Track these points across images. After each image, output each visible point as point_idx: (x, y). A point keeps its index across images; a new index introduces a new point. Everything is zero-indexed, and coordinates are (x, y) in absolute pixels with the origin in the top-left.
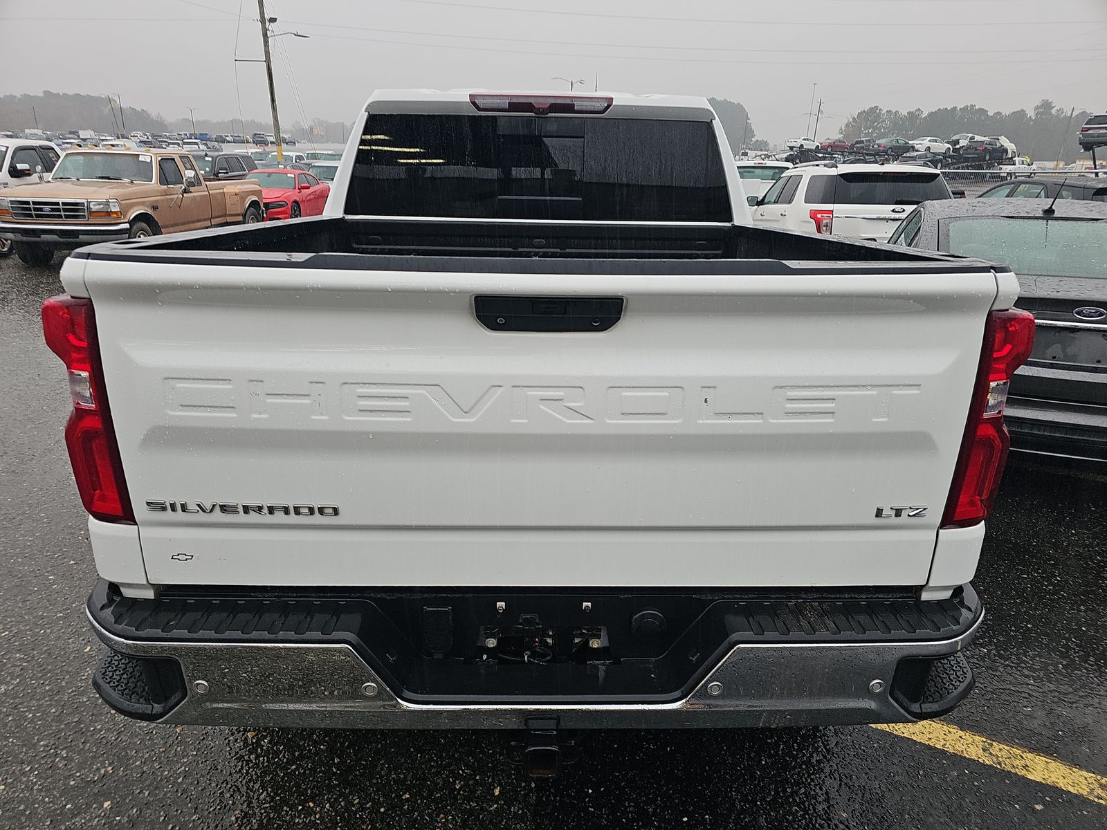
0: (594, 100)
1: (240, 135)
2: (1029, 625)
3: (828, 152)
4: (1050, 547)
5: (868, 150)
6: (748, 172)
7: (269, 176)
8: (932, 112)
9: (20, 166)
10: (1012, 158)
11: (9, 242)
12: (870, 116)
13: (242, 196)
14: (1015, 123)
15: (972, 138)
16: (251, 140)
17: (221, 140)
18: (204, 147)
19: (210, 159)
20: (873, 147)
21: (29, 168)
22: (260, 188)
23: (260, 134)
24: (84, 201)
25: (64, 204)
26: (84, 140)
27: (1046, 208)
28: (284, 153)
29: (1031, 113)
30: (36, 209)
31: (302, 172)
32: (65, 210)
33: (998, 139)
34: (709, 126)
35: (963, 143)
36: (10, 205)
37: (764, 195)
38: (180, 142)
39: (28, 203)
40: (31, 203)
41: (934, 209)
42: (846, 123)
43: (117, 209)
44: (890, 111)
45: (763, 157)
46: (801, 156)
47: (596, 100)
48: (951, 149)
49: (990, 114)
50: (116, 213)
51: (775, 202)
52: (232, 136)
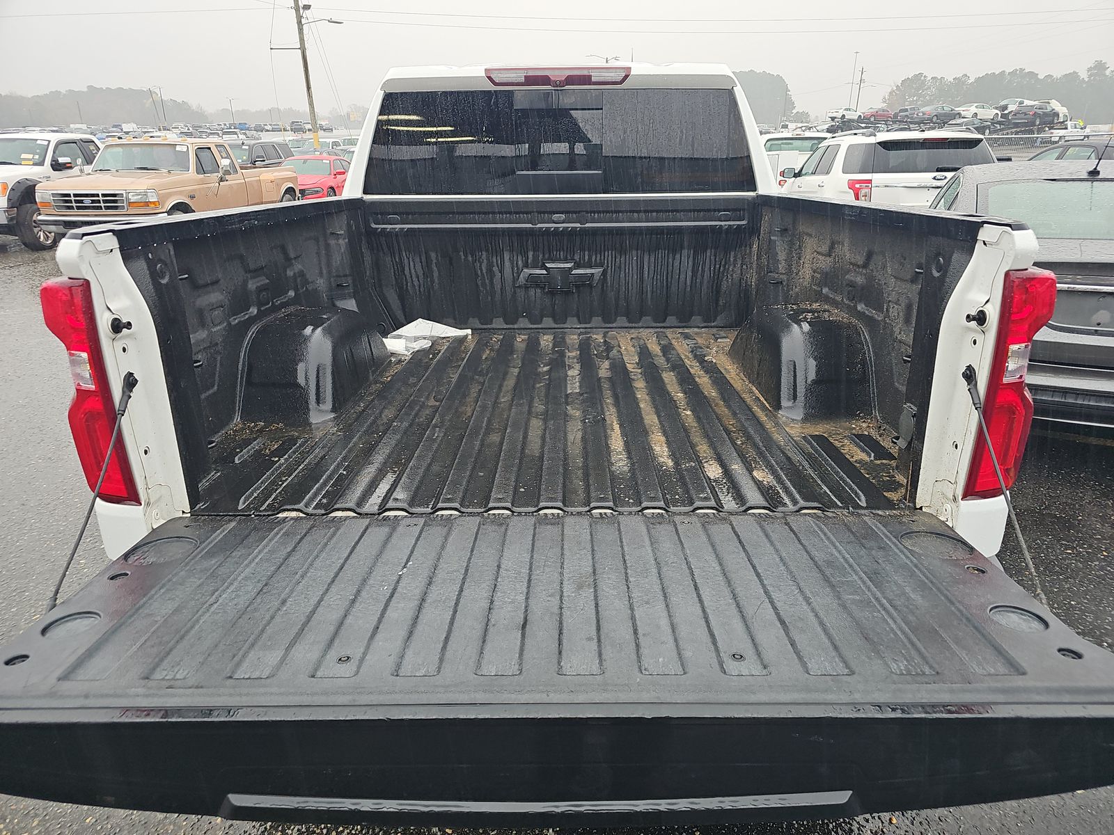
0: (611, 70)
1: (278, 123)
2: (1072, 603)
3: (870, 122)
4: (1096, 521)
5: (912, 118)
6: (786, 144)
7: (304, 163)
8: (979, 78)
9: (61, 160)
10: (1064, 122)
11: (53, 234)
12: (915, 83)
13: (276, 183)
14: (1067, 85)
15: (1021, 103)
16: (289, 128)
17: (260, 129)
18: (242, 137)
19: (247, 147)
20: (917, 115)
21: (70, 161)
22: (295, 175)
23: (298, 122)
24: (124, 192)
25: (104, 195)
26: (127, 133)
27: (1091, 169)
28: (320, 140)
29: (1084, 75)
30: (77, 202)
31: (337, 157)
32: (105, 202)
33: (1049, 103)
34: (730, 93)
35: (1012, 108)
36: (52, 198)
37: (801, 166)
38: (219, 132)
39: (69, 195)
40: (72, 195)
41: (973, 174)
42: (889, 91)
43: (155, 199)
44: (936, 78)
45: (804, 128)
46: (842, 125)
47: (614, 70)
48: (1000, 115)
49: (1041, 77)
50: (154, 203)
51: (812, 173)
52: (271, 125)
